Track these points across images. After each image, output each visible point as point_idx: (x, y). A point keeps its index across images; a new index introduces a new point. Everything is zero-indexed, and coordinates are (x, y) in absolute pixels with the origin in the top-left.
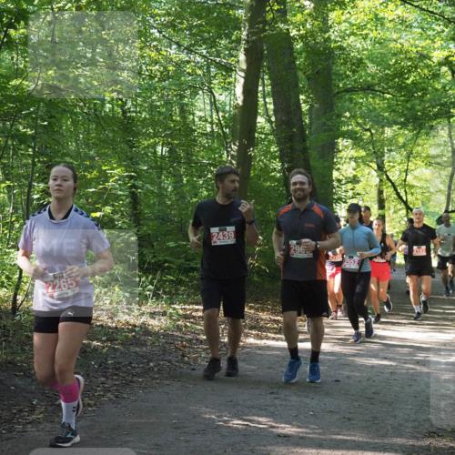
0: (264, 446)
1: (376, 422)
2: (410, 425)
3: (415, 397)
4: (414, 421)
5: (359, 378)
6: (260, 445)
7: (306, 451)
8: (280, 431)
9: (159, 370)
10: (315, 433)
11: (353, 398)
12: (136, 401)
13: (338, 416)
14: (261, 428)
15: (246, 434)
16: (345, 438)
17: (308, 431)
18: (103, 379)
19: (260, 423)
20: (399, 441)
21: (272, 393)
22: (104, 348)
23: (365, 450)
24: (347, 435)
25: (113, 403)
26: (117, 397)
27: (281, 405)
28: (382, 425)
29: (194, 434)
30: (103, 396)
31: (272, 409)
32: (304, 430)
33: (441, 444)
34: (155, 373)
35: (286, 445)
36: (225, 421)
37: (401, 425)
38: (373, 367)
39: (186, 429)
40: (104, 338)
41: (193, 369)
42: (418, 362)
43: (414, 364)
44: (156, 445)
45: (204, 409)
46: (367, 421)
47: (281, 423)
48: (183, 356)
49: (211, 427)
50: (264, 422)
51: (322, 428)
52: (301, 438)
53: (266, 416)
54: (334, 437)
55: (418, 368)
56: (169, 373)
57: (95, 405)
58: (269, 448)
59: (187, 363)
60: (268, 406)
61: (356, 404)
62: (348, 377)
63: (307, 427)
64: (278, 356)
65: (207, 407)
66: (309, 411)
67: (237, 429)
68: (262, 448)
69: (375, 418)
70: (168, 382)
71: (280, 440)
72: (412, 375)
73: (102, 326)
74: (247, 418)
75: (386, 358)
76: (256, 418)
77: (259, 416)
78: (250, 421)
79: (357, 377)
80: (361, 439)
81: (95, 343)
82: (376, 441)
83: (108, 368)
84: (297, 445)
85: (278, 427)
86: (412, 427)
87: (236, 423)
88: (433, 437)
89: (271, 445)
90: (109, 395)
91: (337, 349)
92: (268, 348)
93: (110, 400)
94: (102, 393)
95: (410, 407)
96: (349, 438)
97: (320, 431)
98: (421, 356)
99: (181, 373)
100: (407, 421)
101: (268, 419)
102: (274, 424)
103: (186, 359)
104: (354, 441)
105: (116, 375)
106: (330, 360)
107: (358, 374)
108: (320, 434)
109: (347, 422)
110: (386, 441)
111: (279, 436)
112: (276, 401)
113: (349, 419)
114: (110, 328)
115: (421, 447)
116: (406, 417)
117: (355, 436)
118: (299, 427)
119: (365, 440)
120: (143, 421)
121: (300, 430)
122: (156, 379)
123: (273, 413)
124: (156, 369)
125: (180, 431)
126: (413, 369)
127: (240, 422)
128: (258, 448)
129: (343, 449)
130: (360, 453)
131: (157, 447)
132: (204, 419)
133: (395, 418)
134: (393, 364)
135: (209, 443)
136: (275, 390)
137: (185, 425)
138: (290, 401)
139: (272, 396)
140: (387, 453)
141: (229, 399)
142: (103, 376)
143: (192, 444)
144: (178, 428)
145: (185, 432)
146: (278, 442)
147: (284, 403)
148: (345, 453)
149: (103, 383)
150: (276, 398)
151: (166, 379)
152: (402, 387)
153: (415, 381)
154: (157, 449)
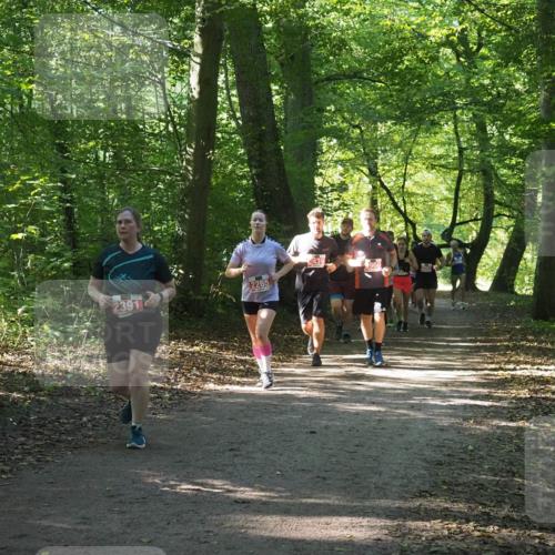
0: (218, 514)
1: (357, 480)
2: (397, 483)
3: (407, 449)
4: (402, 478)
5: (341, 429)
6: (211, 514)
7: (268, 518)
8: (239, 495)
9: (93, 426)
10: (281, 497)
11: (330, 452)
12: (62, 465)
13: (308, 477)
14: (215, 494)
15: (196, 500)
16: (318, 501)
17: (272, 494)
18: (23, 439)
19: (213, 487)
20: (384, 503)
21: (231, 450)
22: (25, 400)
23: (340, 515)
24: (320, 498)
25: (34, 468)
26: (38, 460)
27: (242, 465)
28: (365, 484)
29: (130, 503)
30: (22, 460)
31: (230, 469)
32: (268, 494)
33: (433, 506)
34: (89, 430)
35: (245, 513)
36: (172, 487)
37: (386, 484)
38: (357, 414)
39: (122, 498)
40: (26, 389)
42: (412, 407)
43: (407, 409)
44: (84, 518)
45: (147, 472)
47: (241, 486)
49: (154, 494)
50: (219, 485)
51: (290, 491)
52: (264, 503)
53: (222, 478)
54: (304, 501)
55: (412, 413)
56: (105, 429)
57: (11, 471)
58: (223, 517)
60: (226, 465)
61: (334, 459)
62: (326, 427)
63: (271, 490)
64: (242, 404)
65: (149, 469)
66: (276, 470)
67: (185, 495)
68: (214, 518)
69: (356, 476)
70: (100, 440)
71: (236, 507)
72: (404, 423)
73: (24, 373)
74: (200, 481)
75: (373, 403)
76: (210, 481)
77: (214, 478)
78: (202, 485)
79: (337, 426)
80: (337, 502)
81: (15, 395)
82: (355, 504)
83: (30, 426)
84: (258, 512)
85: (236, 491)
86: (400, 486)
87: (185, 487)
88: (425, 497)
89: (229, 513)
90: (30, 458)
91: (315, 394)
92: (231, 394)
93: (30, 464)
94: (20, 456)
95: (399, 461)
96: (322, 501)
97: (289, 494)
98: (417, 399)
100: (394, 478)
101: (225, 482)
102: (231, 488)
104: (329, 505)
105: (40, 433)
106: (304, 408)
107: (338, 424)
108: (287, 497)
109: (321, 482)
110: (367, 503)
111: (237, 501)
112: (236, 460)
113: (324, 479)
114: (34, 375)
115: (409, 509)
116: (394, 473)
117: (329, 498)
118: (263, 490)
119: (341, 503)
120: (68, 489)
121: (263, 494)
122: (90, 437)
123: (230, 473)
124: (90, 425)
125: (114, 500)
126: (405, 415)
127: (190, 487)
128: (209, 518)
129: (314, 515)
130: (334, 519)
131: (85, 520)
132: (147, 484)
133: (380, 475)
134: (382, 409)
135: (148, 513)
136: (235, 446)
137: (121, 492)
138: (254, 458)
139: (232, 453)
140: (367, 519)
141: (178, 459)
142: (24, 436)
143: (128, 516)
144: (112, 496)
145: (121, 502)
146: (234, 510)
147: (246, 461)
148: (316, 519)
149: (22, 444)
150: (236, 456)
151: (103, 436)
152: (391, 438)
153: (407, 429)
154: (85, 523)
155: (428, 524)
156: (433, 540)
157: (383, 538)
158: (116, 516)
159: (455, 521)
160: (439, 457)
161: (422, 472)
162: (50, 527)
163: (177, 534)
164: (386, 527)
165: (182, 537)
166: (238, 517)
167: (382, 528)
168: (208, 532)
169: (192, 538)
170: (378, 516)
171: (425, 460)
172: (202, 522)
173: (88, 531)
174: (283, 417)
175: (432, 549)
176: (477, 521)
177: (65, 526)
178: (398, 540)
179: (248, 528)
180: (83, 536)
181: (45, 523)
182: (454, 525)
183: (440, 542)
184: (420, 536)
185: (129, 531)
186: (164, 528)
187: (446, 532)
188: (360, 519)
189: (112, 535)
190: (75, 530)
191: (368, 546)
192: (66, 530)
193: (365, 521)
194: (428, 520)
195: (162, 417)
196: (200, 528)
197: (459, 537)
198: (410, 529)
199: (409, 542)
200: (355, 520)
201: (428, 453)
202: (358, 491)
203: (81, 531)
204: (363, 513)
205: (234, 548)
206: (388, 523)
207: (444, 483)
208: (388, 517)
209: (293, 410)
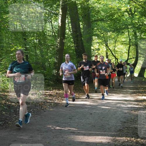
0: (66, 135)
1: (103, 127)
3: (116, 118)
4: (115, 126)
6: (64, 135)
7: (80, 136)
9: (34, 112)
11: (96, 119)
13: (90, 125)
14: (65, 130)
15: (61, 132)
18: (15, 115)
21: (70, 118)
22: (16, 105)
23: (99, 136)
28: (105, 128)
29: (44, 132)
30: (15, 121)
31: (69, 123)
33: (123, 133)
35: (74, 135)
36: (54, 128)
37: (111, 128)
38: (103, 109)
39: (41, 131)
40: (16, 102)
41: (45, 111)
42: (117, 107)
46: (100, 126)
47: (72, 128)
48: (42, 107)
49: (49, 130)
56: (37, 113)
57: (12, 124)
58: (68, 136)
59: (43, 109)
60: (69, 122)
61: (97, 121)
62: (95, 113)
64: (72, 106)
66: (82, 124)
69: (103, 125)
70: (36, 116)
72: (115, 111)
75: (107, 106)
78: (62, 127)
81: (13, 104)
82: (102, 133)
83: (17, 112)
84: (77, 135)
86: (115, 128)
87: (58, 128)
88: (121, 131)
89: (69, 135)
91: (92, 104)
94: (14, 120)
95: (114, 122)
96: (94, 132)
98: (118, 105)
99: (41, 113)
100: (113, 126)
102: (70, 128)
103: (43, 108)
104: (96, 133)
106: (89, 107)
107: (98, 112)
110: (106, 133)
111: (71, 132)
112: (71, 121)
113: (94, 126)
115: (117, 134)
116: (113, 125)
117: (96, 131)
119: (99, 133)
123: (69, 124)
125: (39, 131)
126: (115, 109)
127: (59, 128)
128: (64, 136)
130: (97, 137)
131: (32, 137)
132: (47, 127)
133: (109, 125)
134: (109, 108)
135: (48, 135)
136: (71, 117)
137: (41, 129)
138: (76, 121)
139: (70, 119)
140: (106, 137)
141: (56, 121)
142: (15, 114)
143: (43, 136)
144: (39, 130)
145: (41, 132)
146: (71, 134)
147: (74, 121)
148: (92, 137)
149: (15, 117)
150: (71, 120)
151: (36, 115)
152: (112, 115)
153: (116, 113)
154: (31, 138)
155: (122, 138)
156: (123, 142)
157: (110, 142)
158: (40, 136)
159: (129, 137)
160: (124, 120)
161: (120, 124)
162: (22, 138)
163: (55, 140)
164: (111, 139)
165: (57, 141)
166: (72, 136)
167: (110, 139)
168: (64, 140)
169: (60, 142)
170: (109, 136)
171: (121, 121)
172: (62, 137)
173: (32, 139)
174: (83, 110)
175: (123, 145)
176: (135, 138)
177: (26, 138)
178: (114, 142)
179: (74, 139)
180: (31, 141)
181: (21, 137)
182: (129, 139)
183: (125, 143)
184: (120, 141)
185: (43, 139)
186: (52, 139)
187: (127, 140)
188: (104, 137)
189: (39, 141)
190: (29, 139)
191: (106, 144)
192: (27, 139)
193: (105, 137)
194: (122, 137)
195: (51, 110)
196: (62, 139)
197: (130, 142)
198: (117, 140)
199: (117, 143)
200: (103, 137)
201: (122, 120)
202: (103, 129)
203: (31, 140)
204: (105, 135)
205: (71, 144)
206: (111, 138)
207: (126, 127)
208: (111, 136)
209: (86, 108)
